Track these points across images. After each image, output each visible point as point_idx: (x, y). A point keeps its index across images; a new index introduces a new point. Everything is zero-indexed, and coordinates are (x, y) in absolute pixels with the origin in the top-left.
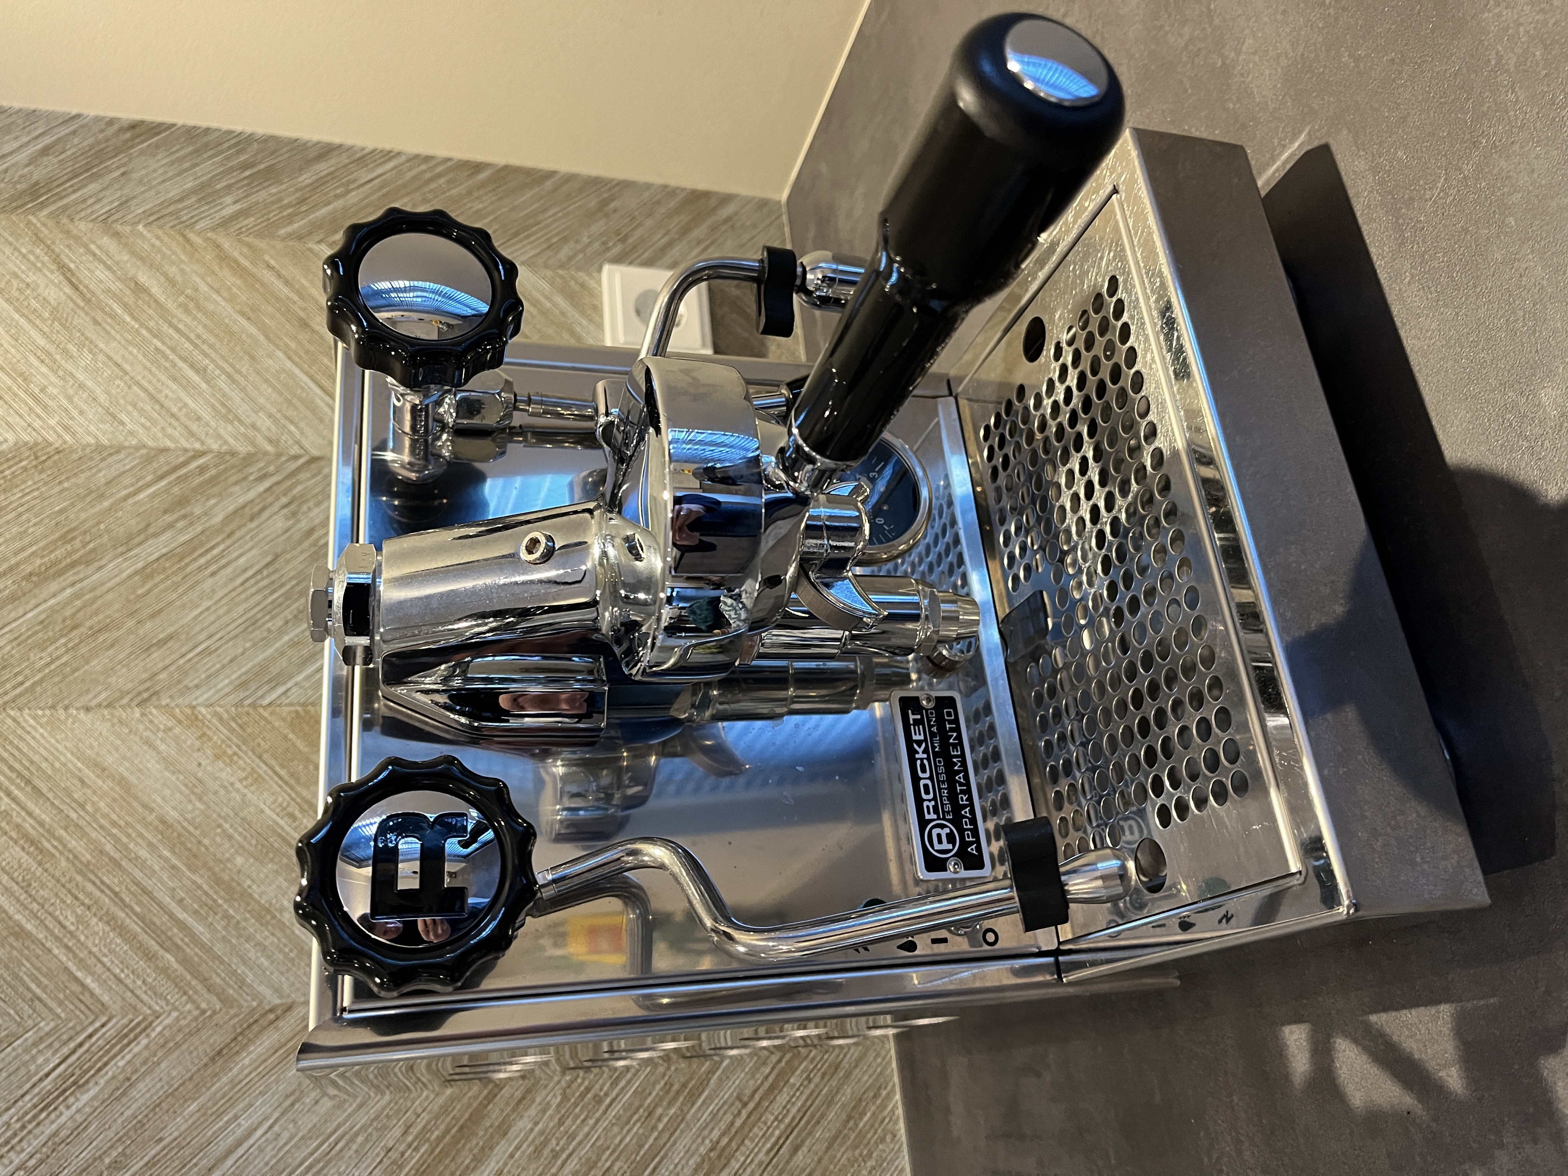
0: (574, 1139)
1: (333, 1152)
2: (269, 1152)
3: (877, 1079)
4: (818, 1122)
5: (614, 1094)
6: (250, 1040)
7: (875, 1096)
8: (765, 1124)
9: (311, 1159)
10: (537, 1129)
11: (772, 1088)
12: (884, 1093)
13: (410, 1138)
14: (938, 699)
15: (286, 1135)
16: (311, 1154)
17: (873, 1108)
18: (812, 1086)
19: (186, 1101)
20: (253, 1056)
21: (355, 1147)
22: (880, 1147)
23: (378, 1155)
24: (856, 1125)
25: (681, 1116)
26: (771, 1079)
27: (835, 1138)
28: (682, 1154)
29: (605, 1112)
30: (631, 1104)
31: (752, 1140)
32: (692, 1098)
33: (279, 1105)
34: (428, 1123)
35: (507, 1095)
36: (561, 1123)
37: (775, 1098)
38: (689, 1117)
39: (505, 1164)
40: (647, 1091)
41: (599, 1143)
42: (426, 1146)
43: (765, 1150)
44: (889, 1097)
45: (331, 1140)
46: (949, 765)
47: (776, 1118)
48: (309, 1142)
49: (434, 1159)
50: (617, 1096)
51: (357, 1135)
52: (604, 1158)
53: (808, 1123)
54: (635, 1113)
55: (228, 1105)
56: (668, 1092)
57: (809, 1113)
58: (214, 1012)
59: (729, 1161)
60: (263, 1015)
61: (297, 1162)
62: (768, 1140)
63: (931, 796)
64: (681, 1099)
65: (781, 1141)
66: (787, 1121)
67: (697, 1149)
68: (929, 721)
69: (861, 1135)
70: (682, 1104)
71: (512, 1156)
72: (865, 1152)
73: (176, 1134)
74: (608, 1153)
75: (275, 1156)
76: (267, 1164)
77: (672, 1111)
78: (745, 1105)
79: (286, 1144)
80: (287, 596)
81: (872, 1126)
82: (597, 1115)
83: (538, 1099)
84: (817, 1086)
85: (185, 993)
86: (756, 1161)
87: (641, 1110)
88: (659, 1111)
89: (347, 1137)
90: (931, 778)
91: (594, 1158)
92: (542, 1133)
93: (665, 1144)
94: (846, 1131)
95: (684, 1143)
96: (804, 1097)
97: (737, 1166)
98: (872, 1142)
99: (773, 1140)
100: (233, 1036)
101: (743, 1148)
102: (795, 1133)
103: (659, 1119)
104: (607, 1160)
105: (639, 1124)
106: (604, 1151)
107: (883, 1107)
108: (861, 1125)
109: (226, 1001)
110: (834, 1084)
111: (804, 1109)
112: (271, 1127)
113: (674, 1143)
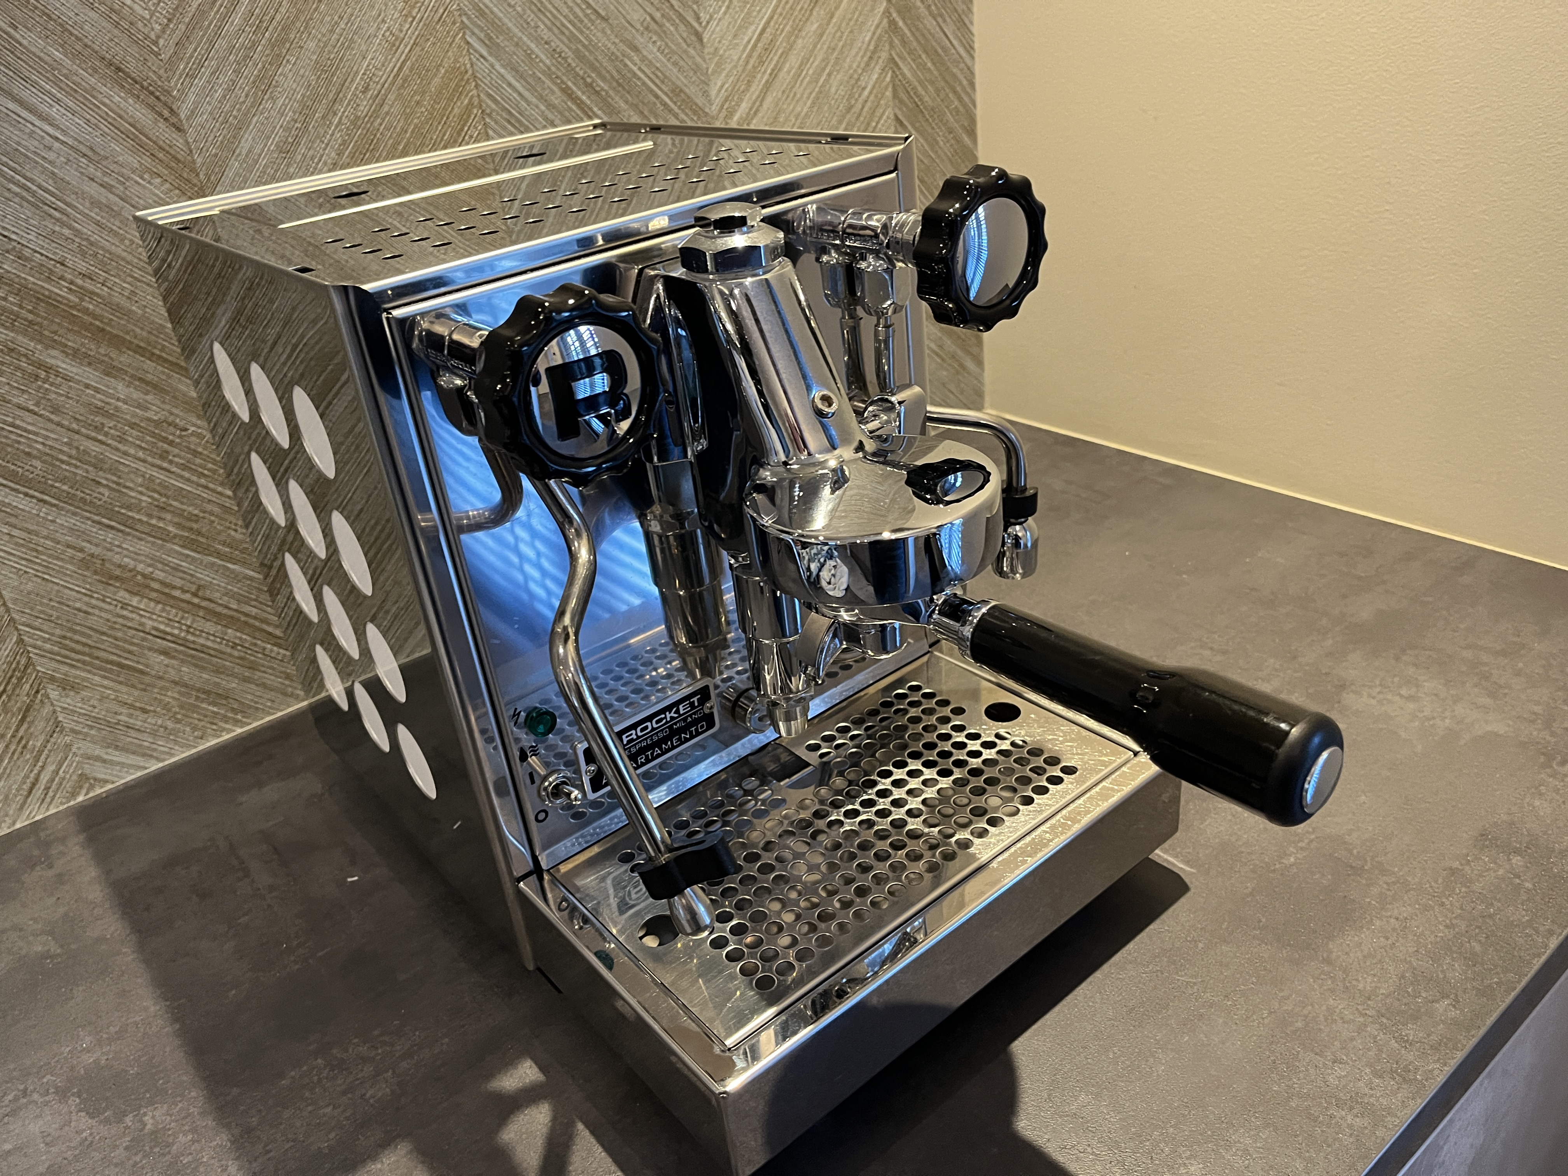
0: (120, 442)
1: (46, 208)
2: (32, 144)
3: (250, 707)
4: (196, 666)
5: (174, 469)
6: (139, 97)
7: (233, 710)
8: (182, 618)
9: (35, 188)
10: (120, 404)
11: (217, 615)
12: (239, 717)
13: (79, 282)
14: (712, 713)
15: (51, 156)
16: (40, 187)
17: (222, 712)
18: (229, 650)
19: (62, 46)
20: (123, 104)
21: (57, 229)
22: (188, 729)
23: (55, 253)
24: (202, 701)
25: (166, 537)
26: (225, 611)
27: (186, 686)
28: (131, 549)
29: (153, 465)
30: (166, 488)
31: (163, 610)
32: (189, 544)
33: (80, 142)
34: (98, 295)
35: (145, 367)
36: (133, 426)
37: (208, 620)
38: (169, 545)
39: (78, 382)
40: (185, 500)
41: (121, 467)
42: (77, 300)
43: (155, 624)
44: (237, 722)
45: (58, 203)
46: (664, 740)
47: (190, 627)
48: (50, 181)
49: (64, 310)
50: (173, 473)
51: (70, 228)
52: (109, 476)
53: (193, 656)
54: (161, 495)
55: (68, 90)
56: (189, 520)
57: (202, 655)
58: (157, 55)
59: (136, 594)
60: (165, 104)
61: (28, 174)
62: (167, 625)
63: (640, 734)
64: (186, 534)
65: (169, 638)
66: (190, 637)
67: (141, 562)
68: (694, 714)
69: (194, 708)
70: (182, 536)
71: (87, 386)
72: (179, 716)
73: (25, 42)
74: (115, 479)
75: (28, 150)
76: (19, 144)
77: (171, 529)
78: (195, 595)
79: (44, 158)
80: (572, 38)
81: (206, 716)
82: (149, 459)
83: (149, 398)
84: (230, 655)
85: (169, 20)
86: (143, 620)
87: (164, 499)
88: (169, 517)
89: (65, 218)
90: (653, 729)
91: (106, 466)
92: (117, 409)
93: (137, 530)
94: (194, 693)
95: (143, 547)
96: (216, 646)
97: (134, 604)
98: (191, 720)
99: (168, 629)
100: (138, 78)
101: (152, 604)
102: (182, 648)
103: (160, 518)
104: (107, 479)
105: (149, 500)
106: (115, 474)
107: (225, 719)
108: (204, 705)
109: (171, 65)
110: (236, 670)
111: (206, 650)
112: (57, 139)
113: (140, 539)
